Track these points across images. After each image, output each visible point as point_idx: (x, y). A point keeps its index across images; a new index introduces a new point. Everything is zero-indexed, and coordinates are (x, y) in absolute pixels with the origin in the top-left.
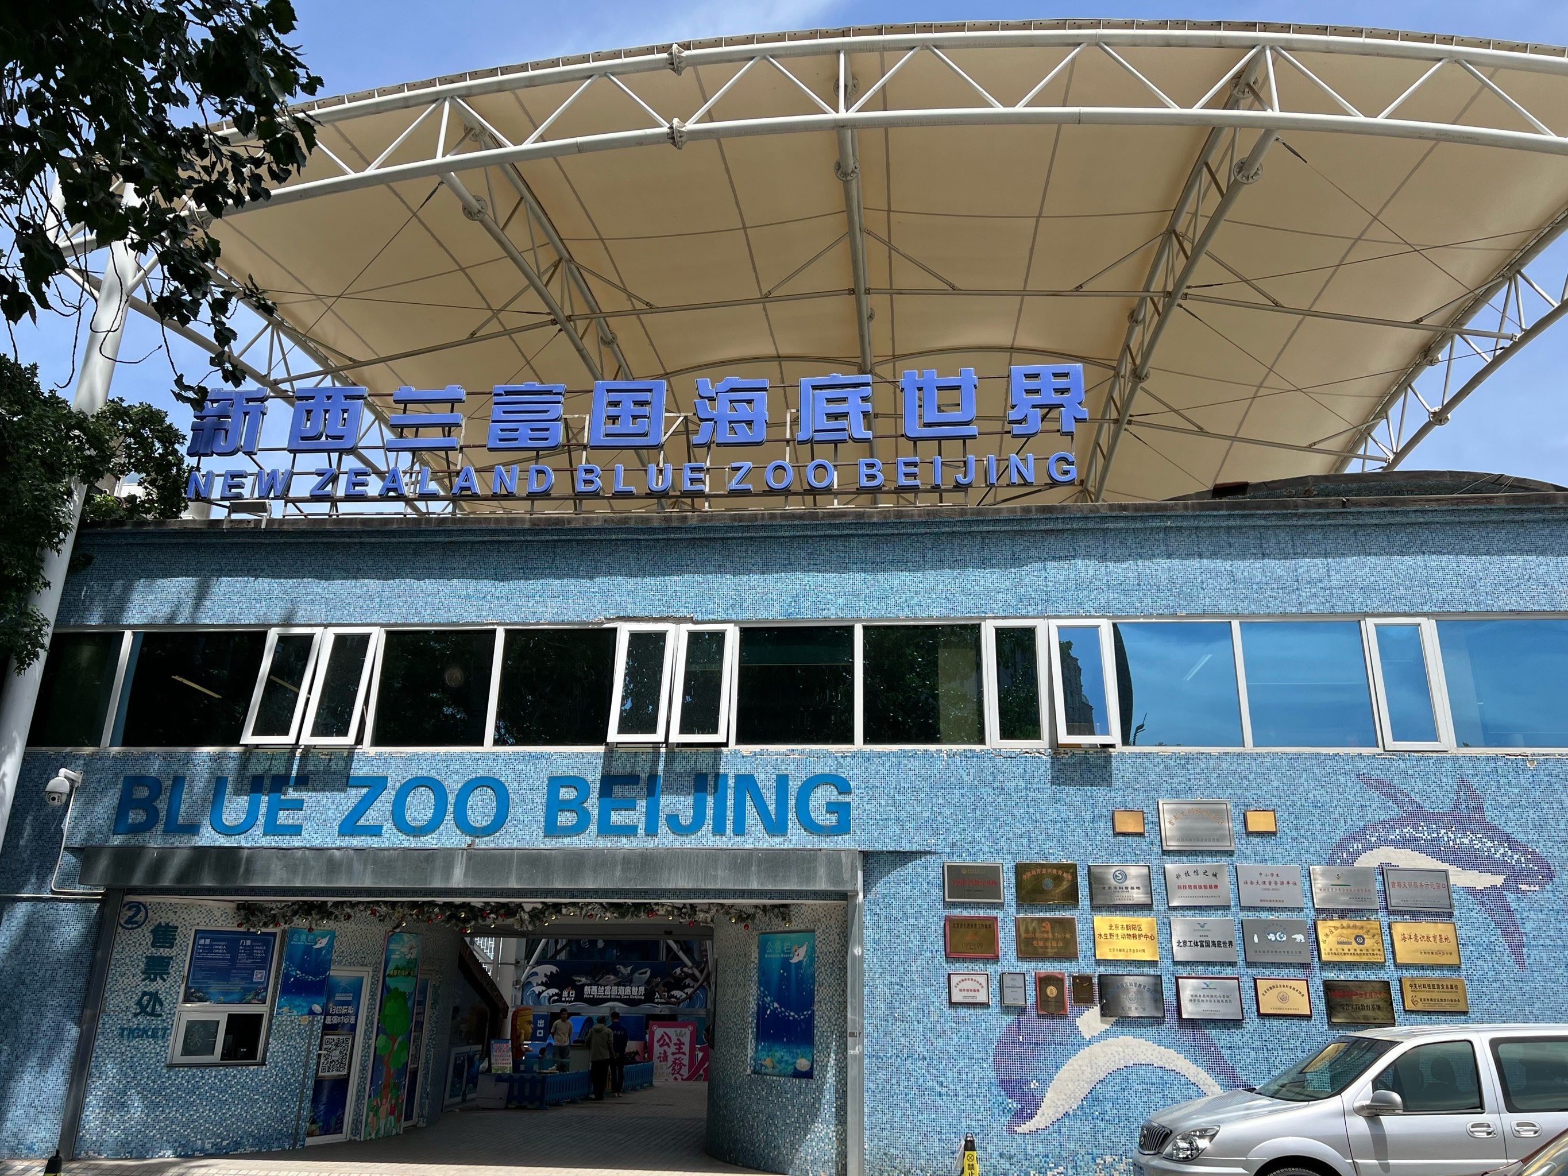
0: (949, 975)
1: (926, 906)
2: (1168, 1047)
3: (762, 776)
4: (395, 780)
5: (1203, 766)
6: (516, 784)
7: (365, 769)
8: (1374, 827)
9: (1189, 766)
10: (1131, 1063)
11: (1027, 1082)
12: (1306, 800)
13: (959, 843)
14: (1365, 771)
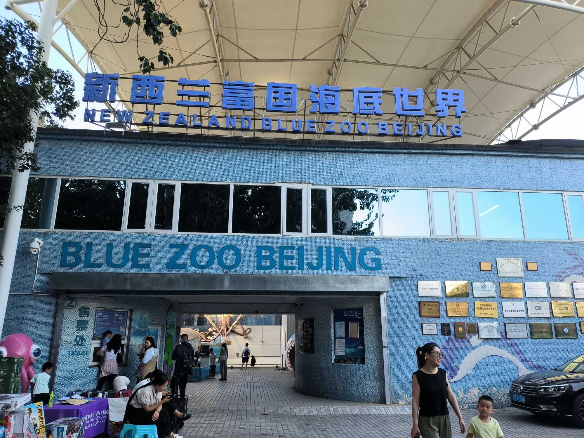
0: (422, 324)
1: (411, 298)
2: (502, 349)
3: (345, 248)
4: (191, 246)
5: (511, 246)
6: (243, 249)
7: (177, 241)
8: (569, 268)
9: (506, 246)
10: (490, 355)
11: (453, 363)
12: (547, 258)
13: (423, 274)
14: (566, 248)
